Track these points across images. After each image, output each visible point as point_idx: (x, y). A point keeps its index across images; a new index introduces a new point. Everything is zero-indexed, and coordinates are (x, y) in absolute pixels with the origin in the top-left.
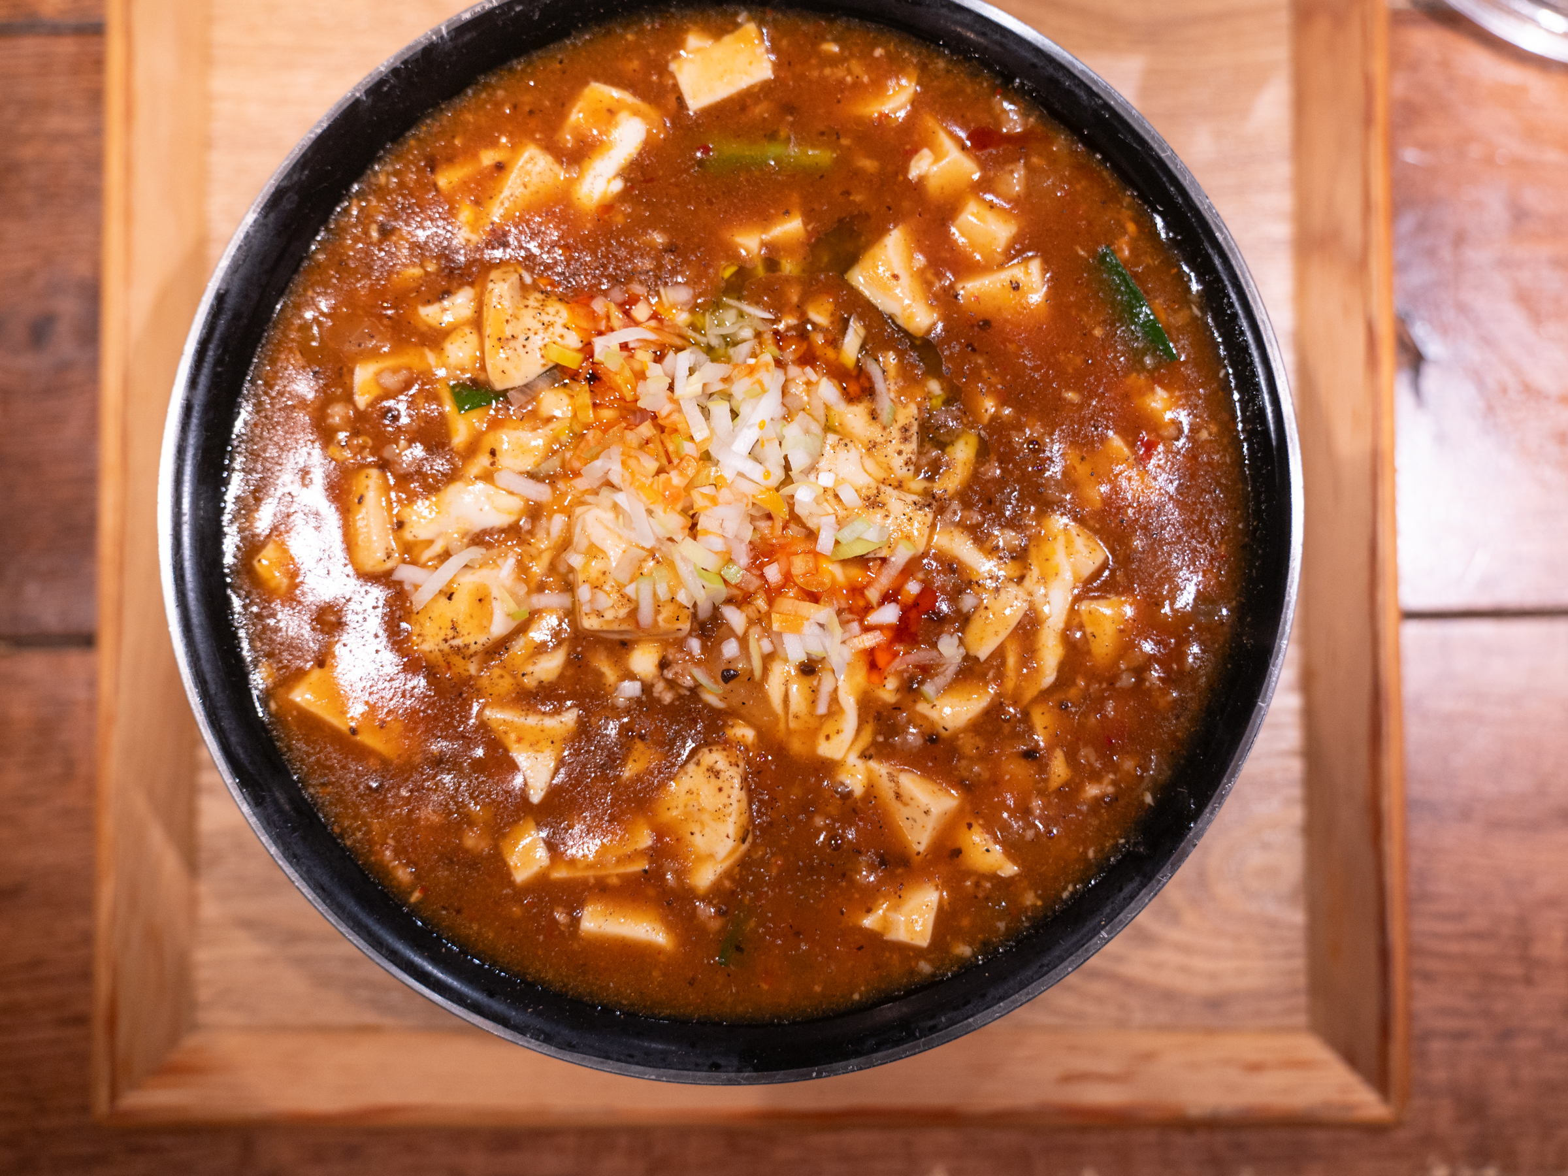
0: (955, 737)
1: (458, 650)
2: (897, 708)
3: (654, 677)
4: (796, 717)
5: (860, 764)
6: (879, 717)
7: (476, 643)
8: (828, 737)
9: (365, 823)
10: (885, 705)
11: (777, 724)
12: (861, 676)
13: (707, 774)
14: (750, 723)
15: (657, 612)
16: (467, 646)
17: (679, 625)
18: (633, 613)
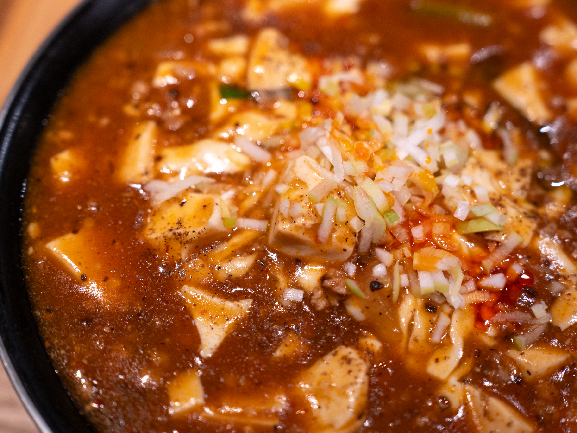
0: (535, 382)
1: (178, 237)
2: (493, 350)
3: (315, 288)
4: (416, 340)
5: (459, 386)
6: (479, 353)
7: (194, 231)
8: (437, 360)
9: (70, 344)
10: (485, 346)
11: (400, 341)
12: (469, 322)
13: (341, 362)
14: (379, 338)
15: (333, 230)
16: (186, 233)
17: (345, 246)
18: (316, 227)
